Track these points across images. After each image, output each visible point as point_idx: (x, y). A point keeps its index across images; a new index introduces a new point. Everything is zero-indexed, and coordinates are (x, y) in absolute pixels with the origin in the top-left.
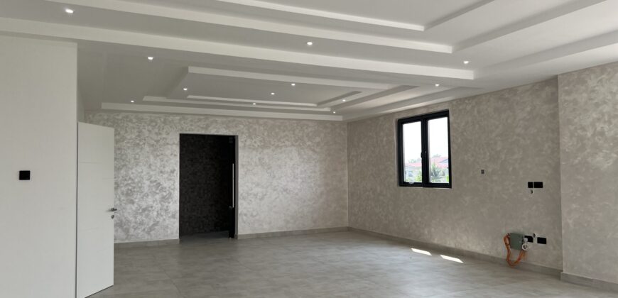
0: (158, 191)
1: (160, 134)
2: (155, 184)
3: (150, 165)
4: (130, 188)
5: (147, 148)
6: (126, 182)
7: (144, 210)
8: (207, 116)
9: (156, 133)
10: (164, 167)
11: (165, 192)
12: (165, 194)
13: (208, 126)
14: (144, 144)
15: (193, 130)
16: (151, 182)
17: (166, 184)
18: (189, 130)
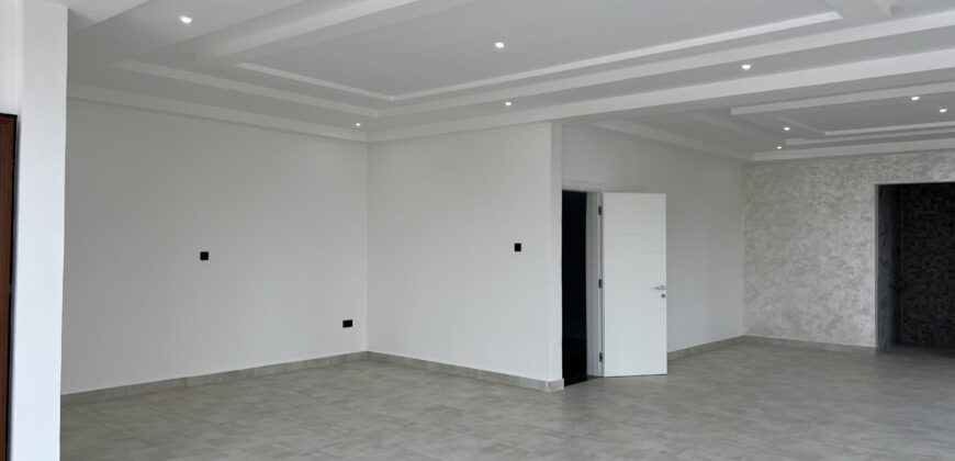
0: (840, 272)
1: (844, 188)
2: (836, 261)
3: (828, 234)
4: (801, 265)
5: (824, 210)
6: (794, 258)
7: (821, 298)
8: (924, 153)
9: (837, 187)
10: (850, 237)
11: (853, 274)
12: (851, 277)
13: (925, 169)
14: (820, 204)
15: (898, 177)
16: (831, 258)
17: (855, 263)
18: (892, 179)
